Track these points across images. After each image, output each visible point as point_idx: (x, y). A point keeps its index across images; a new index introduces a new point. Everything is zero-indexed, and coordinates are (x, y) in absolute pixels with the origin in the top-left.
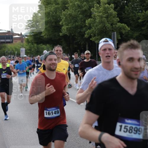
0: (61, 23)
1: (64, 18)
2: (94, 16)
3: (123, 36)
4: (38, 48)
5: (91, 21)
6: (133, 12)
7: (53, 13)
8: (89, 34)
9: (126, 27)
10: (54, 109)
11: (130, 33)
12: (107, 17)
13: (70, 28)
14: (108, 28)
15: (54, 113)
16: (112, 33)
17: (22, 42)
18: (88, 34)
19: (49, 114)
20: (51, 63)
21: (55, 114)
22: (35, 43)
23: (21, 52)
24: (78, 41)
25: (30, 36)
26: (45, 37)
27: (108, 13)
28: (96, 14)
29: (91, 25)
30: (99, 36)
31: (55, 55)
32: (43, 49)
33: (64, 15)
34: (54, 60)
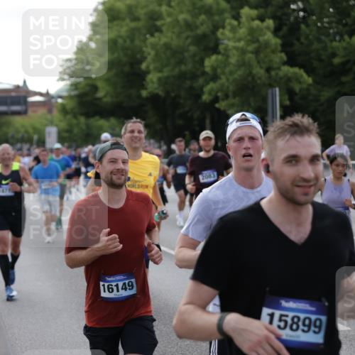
0: (144, 66)
1: (153, 53)
2: (226, 49)
3: (297, 98)
4: (88, 127)
5: (217, 60)
6: (319, 41)
7: (125, 41)
8: (213, 93)
9: (302, 76)
10: (122, 277)
11: (313, 91)
12: (257, 52)
13: (168, 78)
14: (260, 78)
15: (122, 289)
16: (270, 91)
17: (50, 111)
18: (210, 94)
19: (111, 290)
20: (115, 169)
21: (123, 291)
22: (82, 114)
23: (47, 135)
24: (187, 109)
25: (70, 97)
26: (105, 100)
27: (258, 41)
28: (231, 44)
29: (219, 70)
30: (237, 98)
31: (125, 150)
32: (102, 130)
33: (151, 46)
34: (120, 161)
